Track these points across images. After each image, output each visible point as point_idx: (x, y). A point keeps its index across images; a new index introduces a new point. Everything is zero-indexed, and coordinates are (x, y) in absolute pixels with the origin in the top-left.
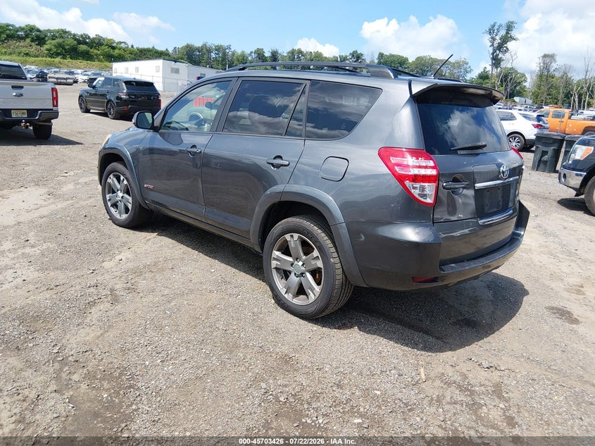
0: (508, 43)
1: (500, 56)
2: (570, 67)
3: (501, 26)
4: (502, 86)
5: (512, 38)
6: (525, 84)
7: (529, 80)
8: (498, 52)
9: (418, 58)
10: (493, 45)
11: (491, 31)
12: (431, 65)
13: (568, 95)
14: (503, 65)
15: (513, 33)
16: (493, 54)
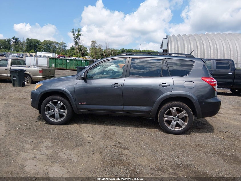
0: (80, 36)
1: (78, 41)
2: (101, 45)
3: (76, 30)
4: (80, 52)
5: (81, 35)
6: (87, 51)
7: (89, 50)
8: (76, 39)
9: (45, 41)
10: (74, 37)
11: (73, 32)
12: (51, 44)
13: (102, 55)
14: (79, 44)
15: (81, 33)
16: (75, 40)
